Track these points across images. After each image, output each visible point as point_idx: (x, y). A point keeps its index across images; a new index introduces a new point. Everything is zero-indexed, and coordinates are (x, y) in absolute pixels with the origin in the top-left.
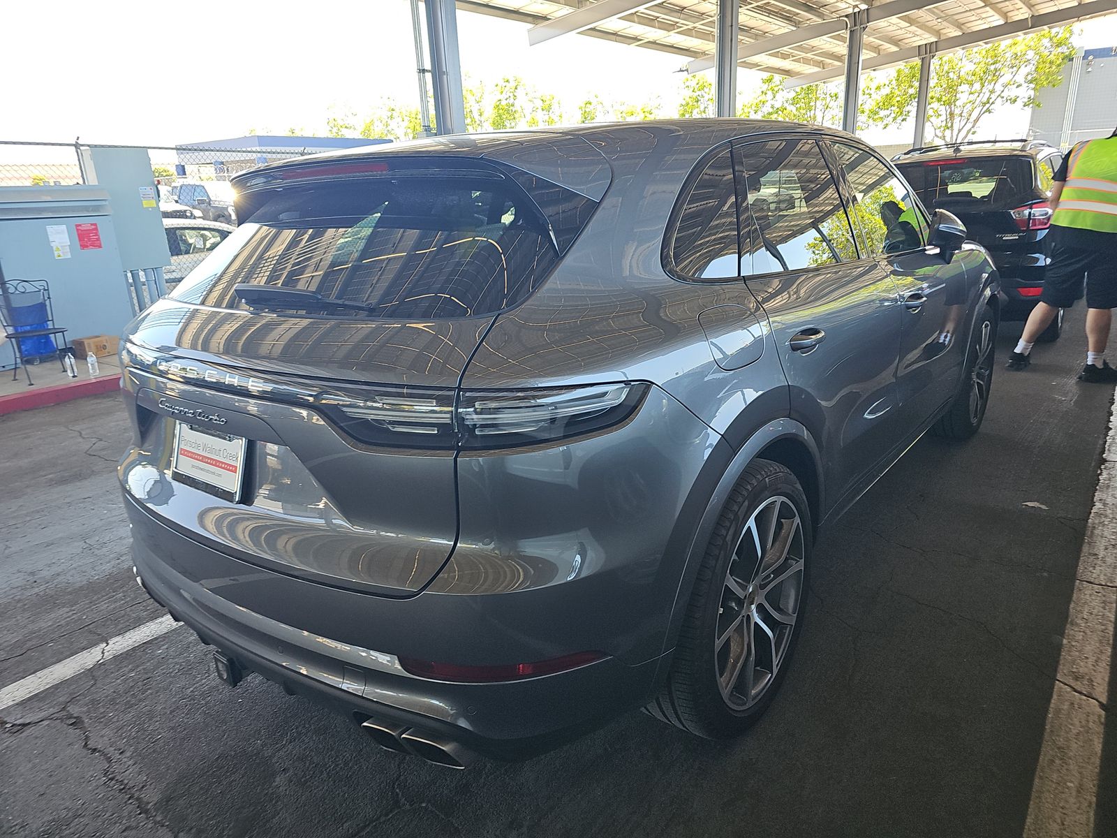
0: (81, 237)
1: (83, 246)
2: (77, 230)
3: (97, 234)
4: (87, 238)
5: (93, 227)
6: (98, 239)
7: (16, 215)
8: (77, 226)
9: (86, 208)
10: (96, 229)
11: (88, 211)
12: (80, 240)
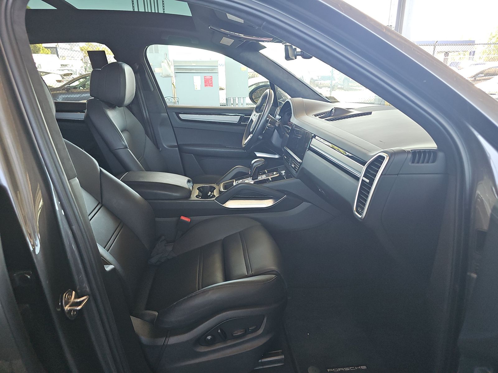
0: (205, 82)
1: (206, 86)
2: (205, 78)
3: (212, 81)
4: (208, 82)
5: (211, 78)
6: (212, 83)
7: (182, 71)
8: (205, 77)
9: (208, 69)
10: (212, 78)
11: (209, 71)
12: (205, 83)
